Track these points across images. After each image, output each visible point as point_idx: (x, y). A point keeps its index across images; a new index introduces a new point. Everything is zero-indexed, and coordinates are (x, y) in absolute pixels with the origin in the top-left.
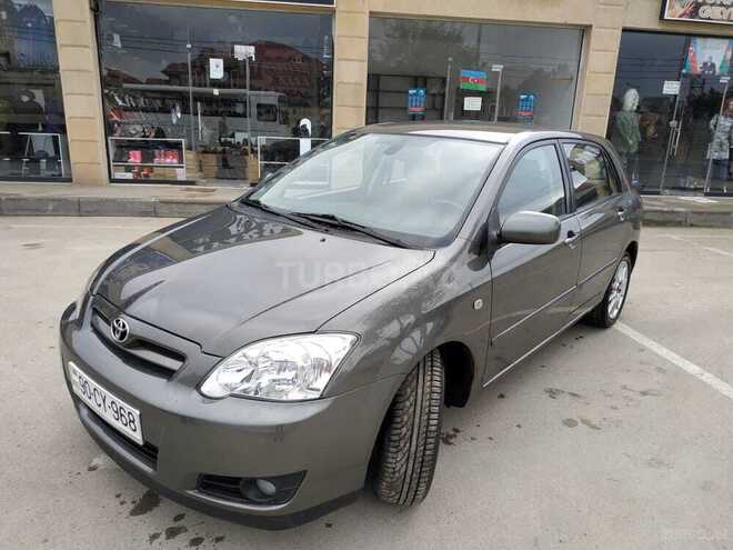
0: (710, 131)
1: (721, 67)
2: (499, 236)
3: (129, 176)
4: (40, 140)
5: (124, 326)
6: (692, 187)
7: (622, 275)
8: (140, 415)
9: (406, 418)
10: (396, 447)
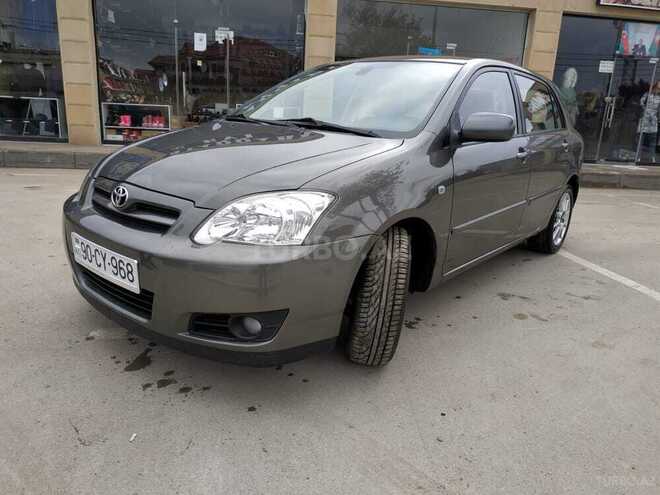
0: (641, 107)
1: (650, 50)
2: (460, 134)
3: (120, 138)
4: (39, 104)
5: (124, 192)
6: (625, 158)
7: (565, 205)
8: (138, 264)
9: (376, 277)
10: (368, 302)
